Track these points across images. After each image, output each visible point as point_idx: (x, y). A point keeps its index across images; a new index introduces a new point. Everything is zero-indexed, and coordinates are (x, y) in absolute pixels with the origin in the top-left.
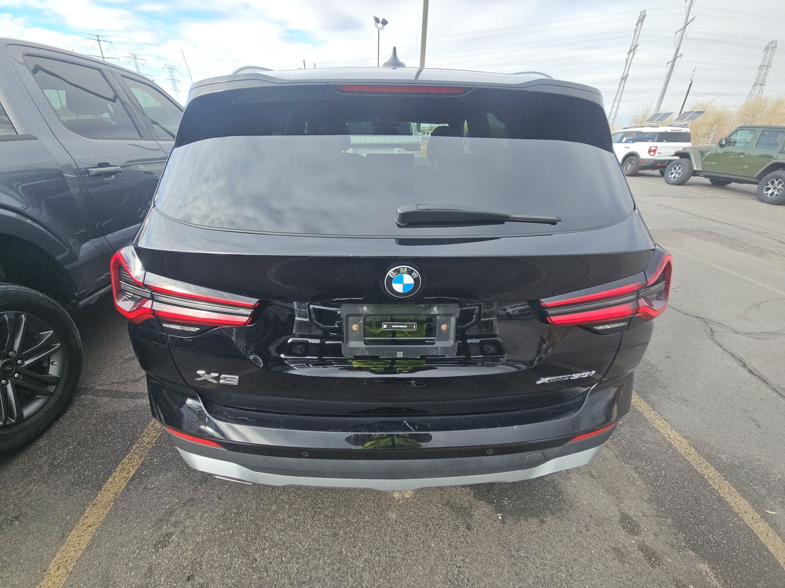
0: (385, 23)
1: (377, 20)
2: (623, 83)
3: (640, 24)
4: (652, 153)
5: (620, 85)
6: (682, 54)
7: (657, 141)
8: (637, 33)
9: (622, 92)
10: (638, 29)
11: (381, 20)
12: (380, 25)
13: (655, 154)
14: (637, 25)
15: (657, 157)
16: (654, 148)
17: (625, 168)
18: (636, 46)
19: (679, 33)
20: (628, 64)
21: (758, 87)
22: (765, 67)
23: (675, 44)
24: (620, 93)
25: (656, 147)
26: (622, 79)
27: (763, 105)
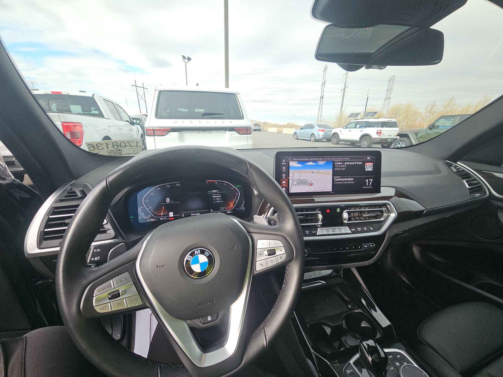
0: (189, 59)
1: (184, 57)
2: (322, 99)
3: (325, 71)
4: (379, 134)
5: (320, 100)
6: (348, 86)
7: (380, 127)
8: (325, 76)
9: (322, 104)
10: (325, 74)
11: (186, 57)
12: (186, 60)
13: (381, 135)
14: (324, 72)
15: (383, 137)
16: (380, 131)
17: (362, 144)
18: (325, 82)
19: (345, 76)
20: (323, 91)
21: (387, 100)
22: (389, 90)
23: (344, 81)
24: (321, 104)
25: (381, 130)
26: (321, 97)
27: (400, 108)
